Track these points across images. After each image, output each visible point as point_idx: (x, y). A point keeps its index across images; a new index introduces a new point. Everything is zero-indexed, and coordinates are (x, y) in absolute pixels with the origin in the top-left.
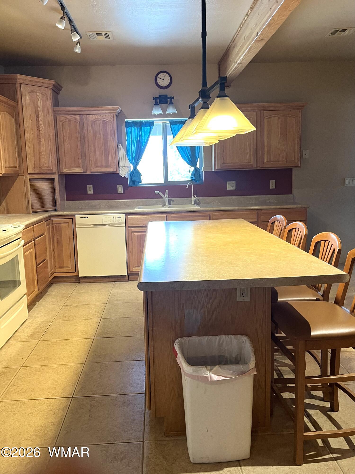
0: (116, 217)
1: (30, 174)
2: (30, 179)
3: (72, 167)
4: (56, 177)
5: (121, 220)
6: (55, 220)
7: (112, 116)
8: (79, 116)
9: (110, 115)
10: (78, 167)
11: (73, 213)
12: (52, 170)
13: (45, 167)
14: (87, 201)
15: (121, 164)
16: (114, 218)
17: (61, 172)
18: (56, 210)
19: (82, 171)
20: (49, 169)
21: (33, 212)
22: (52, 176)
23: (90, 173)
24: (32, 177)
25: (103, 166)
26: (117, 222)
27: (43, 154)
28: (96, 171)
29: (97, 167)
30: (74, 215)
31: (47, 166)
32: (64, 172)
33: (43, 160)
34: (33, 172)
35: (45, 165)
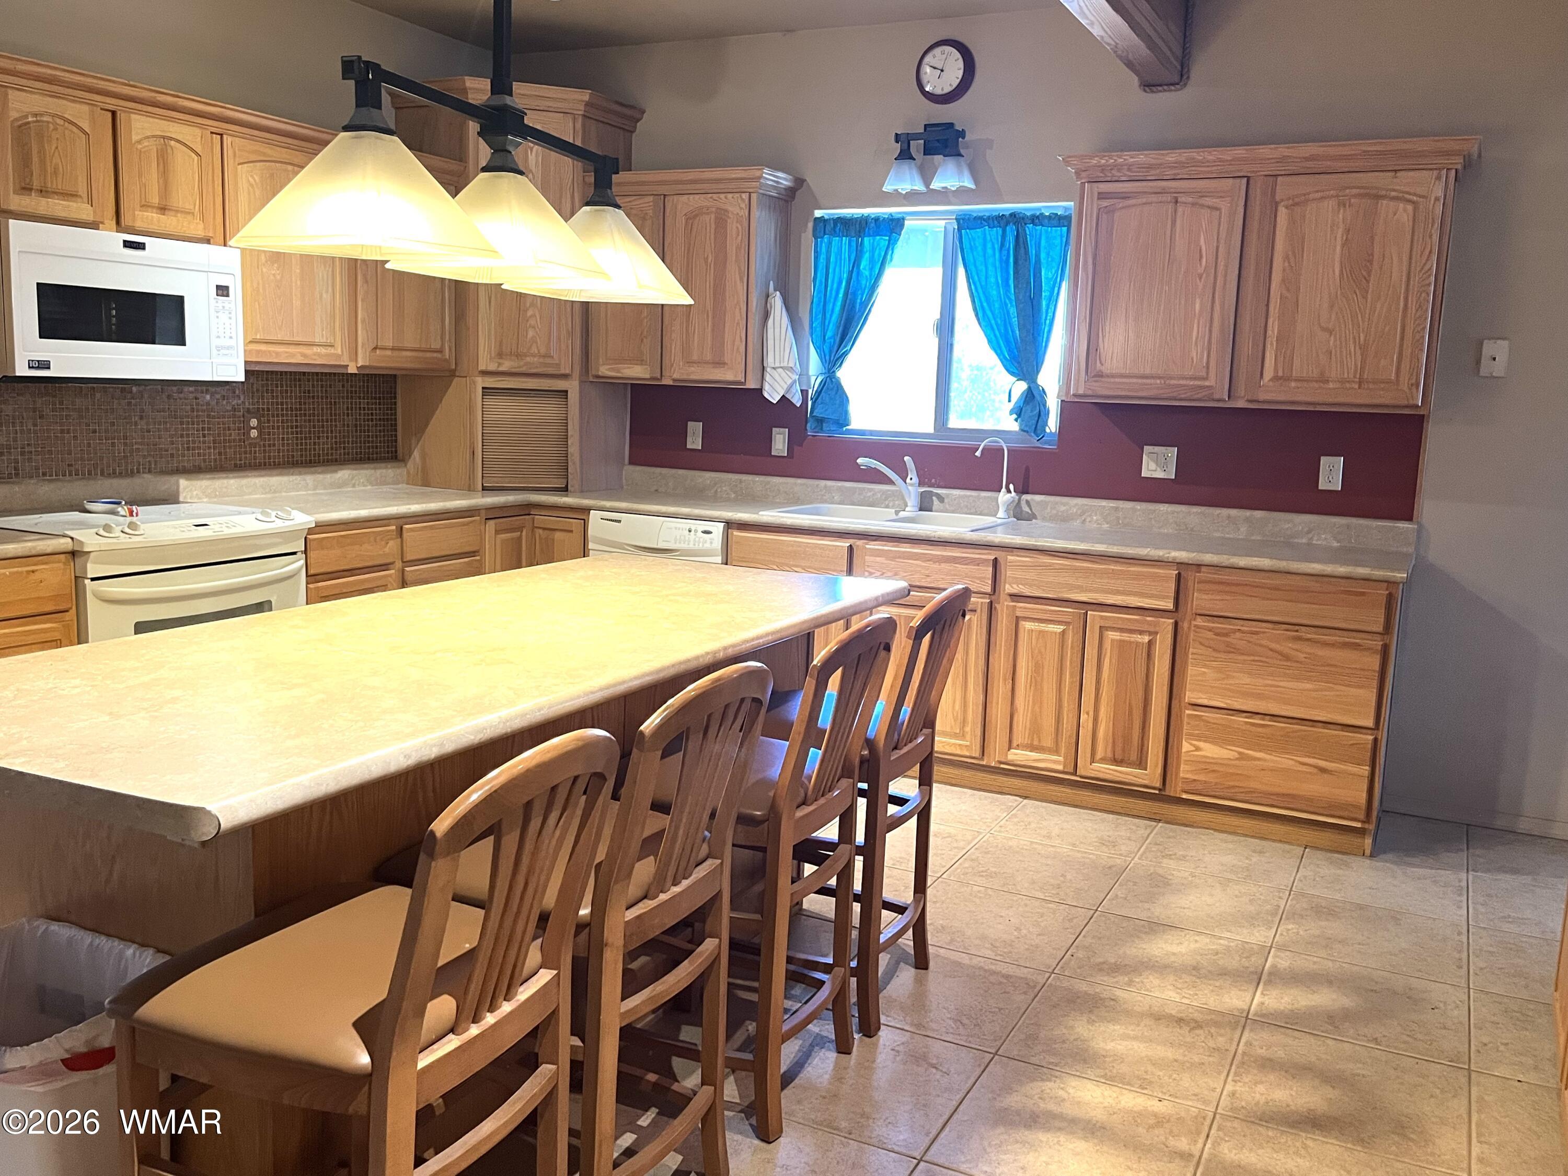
0: (696, 531)
1: (485, 373)
2: (483, 388)
3: (622, 360)
4: (573, 387)
5: (711, 543)
6: (541, 519)
7: (742, 199)
8: (651, 198)
9: (738, 195)
10: (641, 362)
11: (586, 502)
12: (558, 365)
13: (533, 356)
14: (681, 472)
15: (770, 361)
16: (693, 532)
17: (594, 373)
18: (565, 490)
19: (648, 376)
20: (548, 361)
21: (484, 489)
22: (560, 385)
23: (671, 383)
24: (491, 382)
25: (707, 363)
26: (696, 547)
27: (533, 316)
28: (685, 377)
29: (691, 363)
30: (587, 510)
31: (543, 351)
32: (600, 374)
33: (531, 333)
34: (492, 367)
35: (534, 350)
